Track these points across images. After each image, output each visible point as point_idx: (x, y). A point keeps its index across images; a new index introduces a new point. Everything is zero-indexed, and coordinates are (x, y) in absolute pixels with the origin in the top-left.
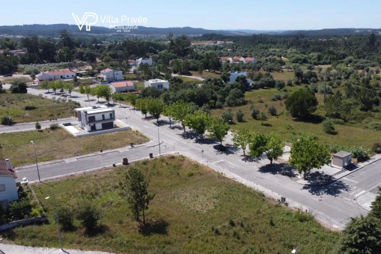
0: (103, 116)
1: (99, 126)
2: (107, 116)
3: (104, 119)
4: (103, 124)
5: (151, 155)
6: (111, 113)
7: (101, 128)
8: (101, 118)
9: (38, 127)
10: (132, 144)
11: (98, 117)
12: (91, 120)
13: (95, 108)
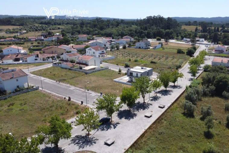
0: (137, 74)
2: (139, 75)
3: (137, 76)
5: (82, 102)
9: (120, 71)
10: (101, 94)
11: (134, 74)
12: (130, 74)
13: (142, 68)
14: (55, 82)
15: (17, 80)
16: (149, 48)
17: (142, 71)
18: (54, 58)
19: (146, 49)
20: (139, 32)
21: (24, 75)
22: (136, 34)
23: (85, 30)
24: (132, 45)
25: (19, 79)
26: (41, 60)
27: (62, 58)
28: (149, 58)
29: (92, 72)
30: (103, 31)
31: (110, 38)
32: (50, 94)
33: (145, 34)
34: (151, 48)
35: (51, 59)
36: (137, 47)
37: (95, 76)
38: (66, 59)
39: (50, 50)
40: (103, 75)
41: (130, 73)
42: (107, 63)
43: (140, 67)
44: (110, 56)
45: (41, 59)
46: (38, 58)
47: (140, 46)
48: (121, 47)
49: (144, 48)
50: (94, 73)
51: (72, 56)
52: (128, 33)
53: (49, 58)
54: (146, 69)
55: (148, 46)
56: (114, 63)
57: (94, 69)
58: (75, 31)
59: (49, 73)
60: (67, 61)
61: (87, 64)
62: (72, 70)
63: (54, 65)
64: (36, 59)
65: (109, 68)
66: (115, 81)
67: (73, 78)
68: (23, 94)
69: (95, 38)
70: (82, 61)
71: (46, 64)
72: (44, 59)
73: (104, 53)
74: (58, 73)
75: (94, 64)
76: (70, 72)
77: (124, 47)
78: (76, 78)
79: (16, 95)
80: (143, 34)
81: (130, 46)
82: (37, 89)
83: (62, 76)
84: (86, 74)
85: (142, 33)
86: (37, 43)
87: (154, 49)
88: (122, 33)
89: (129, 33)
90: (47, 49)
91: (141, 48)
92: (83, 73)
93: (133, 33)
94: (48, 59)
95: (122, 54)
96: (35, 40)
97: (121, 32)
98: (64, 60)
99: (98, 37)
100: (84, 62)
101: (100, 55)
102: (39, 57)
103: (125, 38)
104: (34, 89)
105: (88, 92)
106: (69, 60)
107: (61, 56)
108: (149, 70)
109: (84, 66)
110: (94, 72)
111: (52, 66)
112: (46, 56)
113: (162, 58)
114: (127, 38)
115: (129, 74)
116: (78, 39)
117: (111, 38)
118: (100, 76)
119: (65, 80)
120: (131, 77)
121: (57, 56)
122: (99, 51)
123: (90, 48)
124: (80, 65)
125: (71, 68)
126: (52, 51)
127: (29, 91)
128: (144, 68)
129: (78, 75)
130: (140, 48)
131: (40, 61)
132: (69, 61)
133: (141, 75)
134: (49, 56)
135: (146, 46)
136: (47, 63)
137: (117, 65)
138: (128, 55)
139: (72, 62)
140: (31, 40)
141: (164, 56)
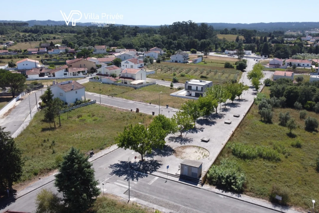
0: (197, 87)
1: (193, 94)
2: (200, 88)
3: (197, 90)
4: (196, 93)
5: (153, 113)
6: (202, 87)
7: (194, 95)
8: (195, 89)
9: (172, 86)
10: (167, 106)
11: (194, 88)
12: (189, 88)
13: (201, 81)
14: (107, 96)
15: (76, 92)
16: (188, 62)
17: (203, 84)
18: (84, 73)
19: (184, 63)
20: (167, 43)
21: (81, 87)
22: (164, 45)
23: (95, 40)
24: (166, 59)
25: (78, 91)
27: (100, 72)
28: (195, 73)
29: (141, 87)
30: (121, 41)
31: (133, 50)
32: (112, 107)
33: (175, 45)
34: (190, 62)
35: (81, 73)
36: (173, 61)
37: (146, 91)
38: (105, 74)
39: (78, 64)
40: (154, 90)
41: (188, 86)
42: (150, 78)
43: (198, 81)
44: (150, 71)
45: (71, 74)
46: (67, 73)
47: (176, 59)
48: (155, 61)
49: (181, 61)
50: (143, 88)
51: (111, 70)
52: (153, 44)
53: (79, 72)
54: (205, 82)
55: (187, 59)
56: (157, 78)
57: (142, 83)
58: (82, 41)
59: (92, 88)
60: (106, 75)
61: (134, 78)
62: (116, 85)
63: (91, 80)
64: (65, 74)
65: (157, 84)
66: (172, 95)
67: (124, 93)
68: (83, 107)
69: (116, 50)
70: (127, 75)
71: (79, 80)
72: (74, 74)
73: (143, 67)
74: (103, 88)
75: (141, 78)
76: (116, 87)
77: (158, 61)
78: (127, 93)
79: (78, 108)
80: (173, 45)
81: (164, 59)
82: (94, 102)
83: (110, 91)
84: (136, 89)
85: (171, 43)
86: (44, 56)
87: (194, 63)
88: (145, 43)
89: (155, 43)
90: (75, 62)
91: (178, 61)
92: (132, 88)
93: (160, 44)
94: (79, 74)
95: (161, 69)
96: (36, 52)
97: (143, 43)
98: (103, 74)
99: (120, 48)
100: (129, 76)
102: (69, 71)
103: (153, 50)
104: (92, 103)
105: (151, 105)
106: (109, 73)
107: (99, 70)
108: (209, 83)
109: (131, 80)
111: (88, 81)
112: (76, 70)
113: (210, 73)
114: (155, 50)
115: (187, 88)
116: (94, 51)
117: (135, 50)
118: (152, 90)
119: (117, 95)
120: (188, 90)
121: (87, 70)
122: (138, 64)
123: (127, 60)
124: (126, 79)
125: (115, 83)
126: (81, 65)
127: (88, 105)
128: (203, 81)
129: (127, 90)
130: (176, 62)
131: (70, 76)
132: (108, 75)
133: (202, 88)
134: (79, 70)
135: (185, 60)
136: (79, 78)
137: (163, 80)
138: (168, 70)
139: (114, 76)
140: (32, 53)
141: (212, 71)
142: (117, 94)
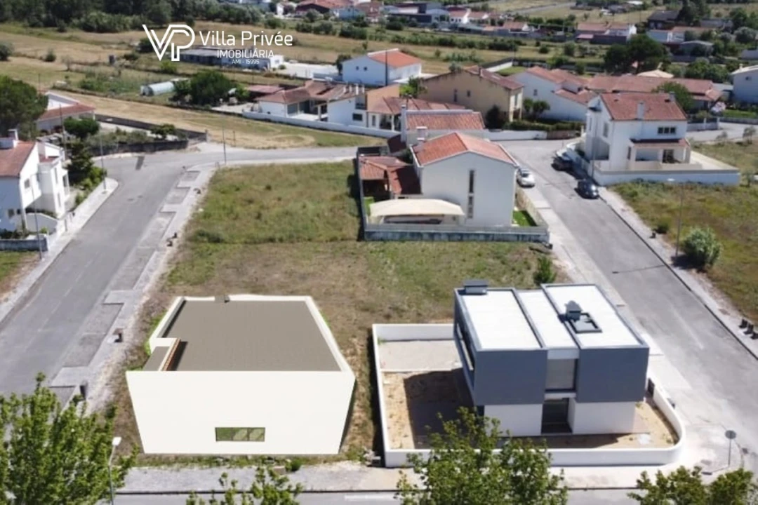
26: (374, 124)
45: (374, 118)
46: (363, 112)
64: (357, 117)
65: (551, 240)
72: (386, 122)
75: (465, 194)
84: (360, 239)
96: (591, 36)
101: (632, 145)
102: (369, 108)
104: (22, 246)
110: (417, 236)
122: (639, 124)
123: (599, 98)
126: (456, 91)
139: (408, 156)
140: (580, 36)
142: (224, 235)
